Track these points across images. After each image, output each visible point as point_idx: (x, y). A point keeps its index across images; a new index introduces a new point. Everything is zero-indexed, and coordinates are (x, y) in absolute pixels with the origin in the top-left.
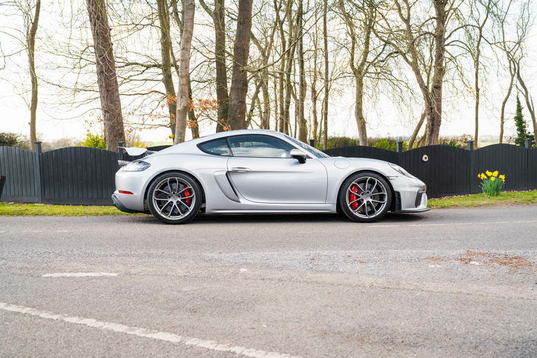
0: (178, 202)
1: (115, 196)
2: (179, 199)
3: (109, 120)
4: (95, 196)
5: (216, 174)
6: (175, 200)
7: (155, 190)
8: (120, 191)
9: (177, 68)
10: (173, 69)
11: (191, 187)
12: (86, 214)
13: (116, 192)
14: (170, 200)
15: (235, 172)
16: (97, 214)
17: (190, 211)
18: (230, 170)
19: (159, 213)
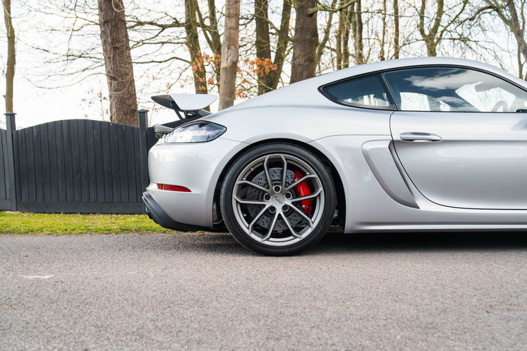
0: (285, 207)
1: (150, 197)
2: (288, 202)
3: (116, 90)
4: (101, 199)
5: (368, 147)
6: (278, 204)
7: (238, 182)
8: (161, 186)
9: (204, 27)
10: (199, 29)
11: (315, 176)
12: (88, 231)
13: (152, 188)
14: (268, 204)
15: (408, 142)
16: (109, 231)
17: (314, 226)
18: (397, 137)
19: (248, 232)
